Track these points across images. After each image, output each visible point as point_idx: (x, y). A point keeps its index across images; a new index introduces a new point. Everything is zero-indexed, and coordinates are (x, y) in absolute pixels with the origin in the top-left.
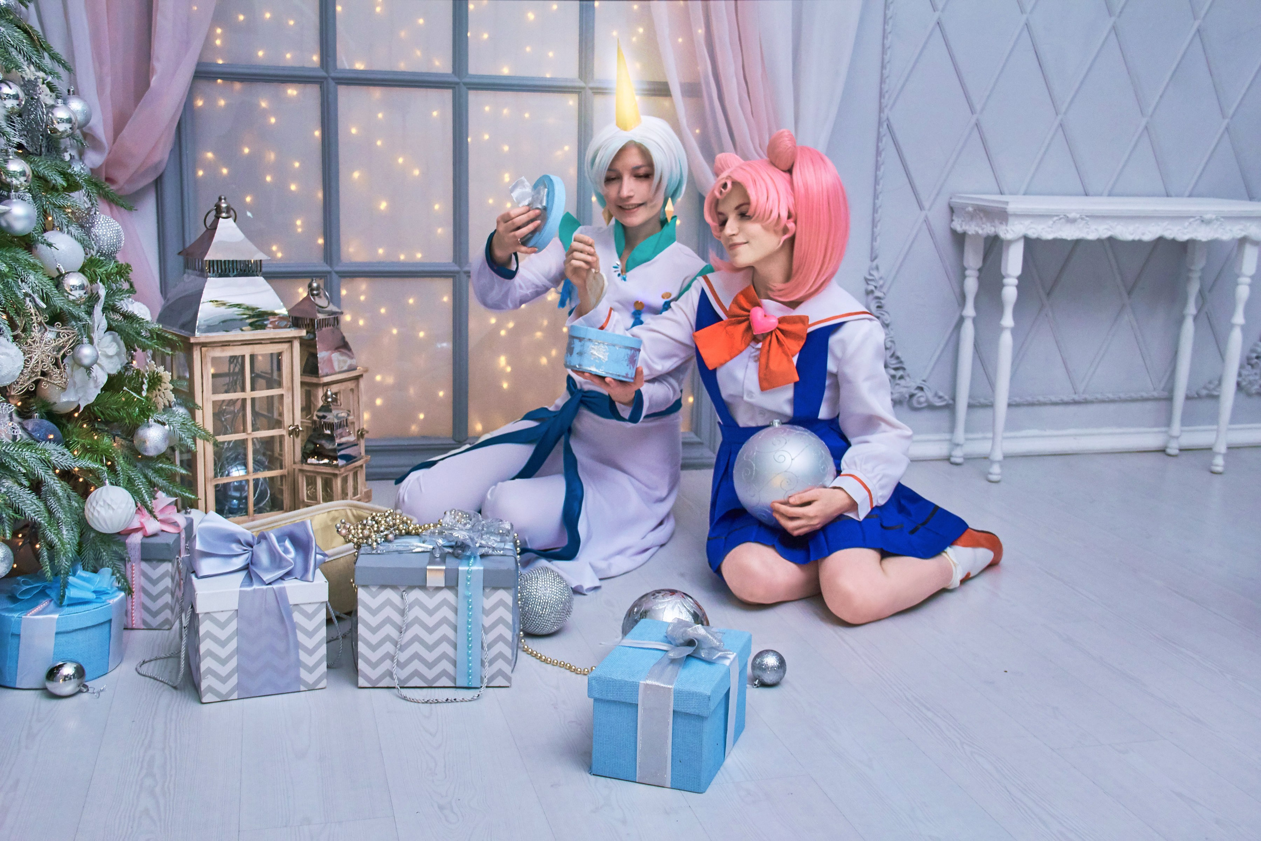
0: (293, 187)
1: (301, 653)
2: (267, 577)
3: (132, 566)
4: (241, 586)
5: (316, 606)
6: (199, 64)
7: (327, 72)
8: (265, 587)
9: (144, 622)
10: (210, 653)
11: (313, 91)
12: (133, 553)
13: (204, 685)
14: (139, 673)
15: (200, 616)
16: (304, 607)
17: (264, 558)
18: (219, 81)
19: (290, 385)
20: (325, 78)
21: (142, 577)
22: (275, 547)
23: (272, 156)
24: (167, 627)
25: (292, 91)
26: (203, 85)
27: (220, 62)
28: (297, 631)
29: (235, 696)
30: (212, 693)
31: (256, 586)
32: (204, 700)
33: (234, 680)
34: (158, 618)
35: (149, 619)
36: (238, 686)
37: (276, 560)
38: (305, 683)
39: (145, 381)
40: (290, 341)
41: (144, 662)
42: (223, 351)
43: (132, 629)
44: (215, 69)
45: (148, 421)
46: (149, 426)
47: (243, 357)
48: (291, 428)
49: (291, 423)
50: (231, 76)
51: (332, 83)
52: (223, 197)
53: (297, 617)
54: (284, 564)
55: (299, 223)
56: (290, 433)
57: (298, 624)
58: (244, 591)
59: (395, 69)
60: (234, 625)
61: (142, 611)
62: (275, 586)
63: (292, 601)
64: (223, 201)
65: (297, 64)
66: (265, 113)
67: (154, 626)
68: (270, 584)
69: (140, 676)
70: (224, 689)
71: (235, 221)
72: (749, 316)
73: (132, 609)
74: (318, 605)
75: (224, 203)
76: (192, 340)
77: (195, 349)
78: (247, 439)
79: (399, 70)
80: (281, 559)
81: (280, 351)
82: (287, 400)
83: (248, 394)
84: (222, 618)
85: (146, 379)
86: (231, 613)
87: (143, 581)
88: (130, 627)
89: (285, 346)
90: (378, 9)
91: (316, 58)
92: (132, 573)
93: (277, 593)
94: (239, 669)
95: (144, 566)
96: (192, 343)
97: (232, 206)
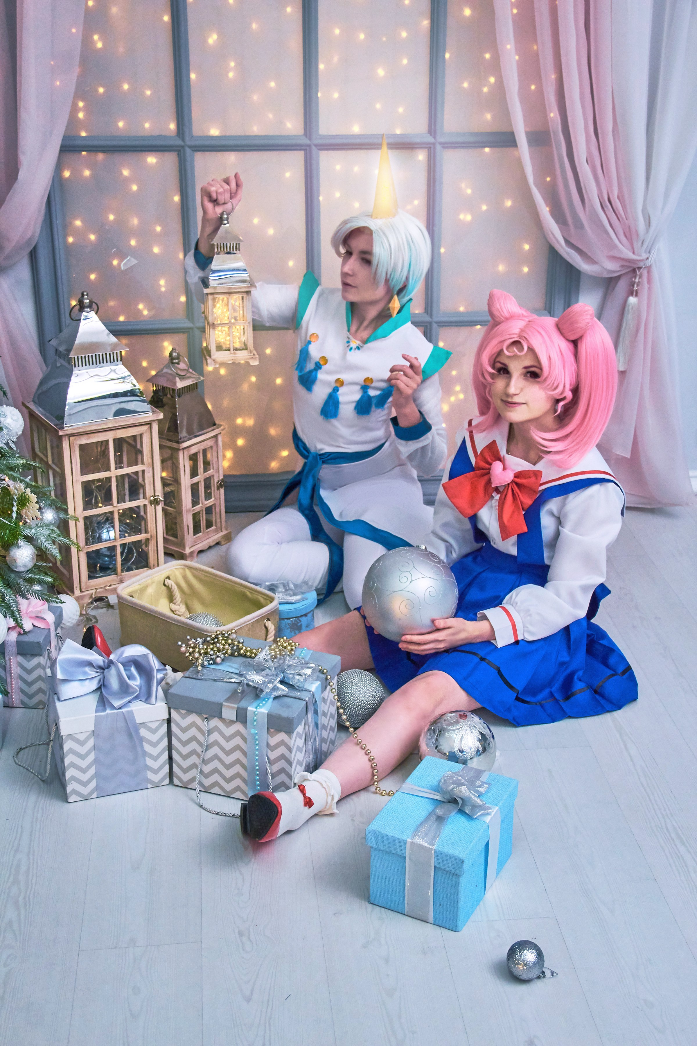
0: (156, 250)
1: (147, 759)
2: (117, 703)
3: (10, 659)
4: (96, 712)
5: (158, 723)
6: (65, 138)
7: (183, 140)
8: (117, 711)
9: (22, 702)
10: (73, 765)
11: (171, 159)
12: (10, 649)
13: (69, 789)
14: (15, 762)
15: (64, 738)
16: (150, 725)
17: (114, 683)
18: (84, 153)
19: (150, 461)
20: (183, 147)
21: (19, 667)
22: (123, 678)
23: (135, 221)
24: (41, 707)
25: (152, 159)
26: (70, 158)
27: (83, 134)
28: (144, 744)
29: (95, 795)
30: (76, 795)
31: (108, 711)
32: (69, 801)
33: (93, 784)
34: (33, 699)
35: (26, 700)
36: (97, 788)
37: (125, 689)
38: (151, 782)
39: (15, 504)
40: (149, 424)
41: (21, 749)
42: (89, 438)
43: (13, 707)
44: (79, 142)
45: (17, 542)
46: (19, 547)
47: (107, 441)
48: (152, 498)
49: (153, 494)
50: (93, 149)
51: (188, 151)
52: (85, 293)
53: (143, 732)
54: (131, 690)
55: (162, 282)
56: (151, 502)
57: (144, 737)
58: (97, 715)
59: (248, 134)
60: (91, 743)
61: (21, 694)
62: (124, 710)
63: (138, 721)
64: (86, 297)
65: (156, 133)
66: (128, 181)
67: (31, 706)
68: (120, 708)
69: (16, 765)
70: (85, 791)
71: (96, 313)
72: (490, 469)
73: (12, 692)
74: (160, 721)
75: (87, 299)
76: (61, 433)
77: (64, 439)
78: (113, 511)
79: (251, 134)
80: (128, 686)
81: (141, 433)
82: (148, 475)
83: (114, 473)
84: (82, 737)
85: (15, 501)
86: (88, 733)
87: (19, 670)
88: (11, 706)
89: (145, 428)
90: (231, 75)
91: (173, 126)
92: (10, 665)
93: (126, 715)
94: (96, 775)
95: (20, 659)
96: (62, 436)
97: (94, 300)
